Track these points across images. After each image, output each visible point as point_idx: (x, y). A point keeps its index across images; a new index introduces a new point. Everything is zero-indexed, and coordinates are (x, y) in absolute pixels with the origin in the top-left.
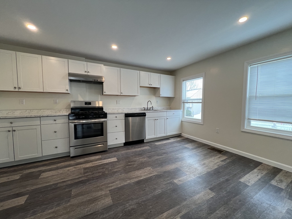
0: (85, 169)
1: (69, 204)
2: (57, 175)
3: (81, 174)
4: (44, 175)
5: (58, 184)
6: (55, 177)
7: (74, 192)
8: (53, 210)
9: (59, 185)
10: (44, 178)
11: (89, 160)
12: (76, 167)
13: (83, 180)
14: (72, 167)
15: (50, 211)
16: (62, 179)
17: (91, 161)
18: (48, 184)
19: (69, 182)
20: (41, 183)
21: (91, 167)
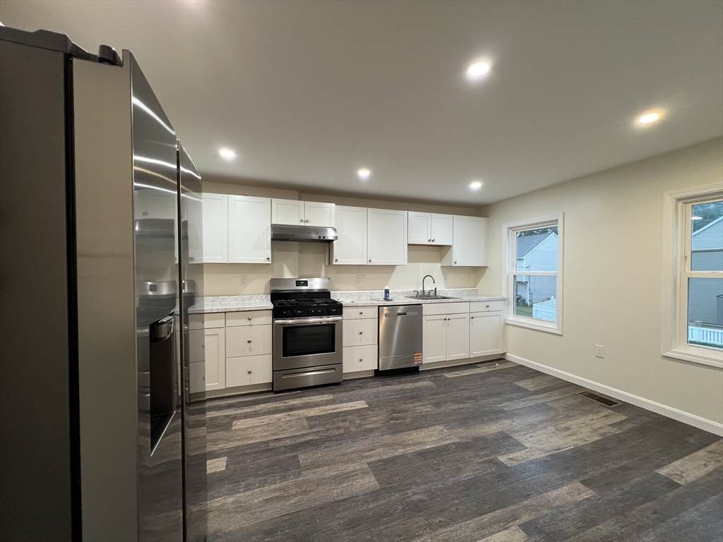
0: (310, 419)
1: (301, 479)
2: (261, 426)
3: (304, 427)
4: (238, 425)
5: (268, 442)
6: (259, 429)
7: (303, 458)
8: (278, 486)
9: (271, 445)
10: (239, 430)
11: (312, 403)
12: (290, 413)
13: (311, 440)
14: (282, 414)
15: (273, 487)
16: (273, 434)
17: (317, 405)
18: (251, 442)
19: (288, 442)
20: (239, 438)
21: (319, 416)
